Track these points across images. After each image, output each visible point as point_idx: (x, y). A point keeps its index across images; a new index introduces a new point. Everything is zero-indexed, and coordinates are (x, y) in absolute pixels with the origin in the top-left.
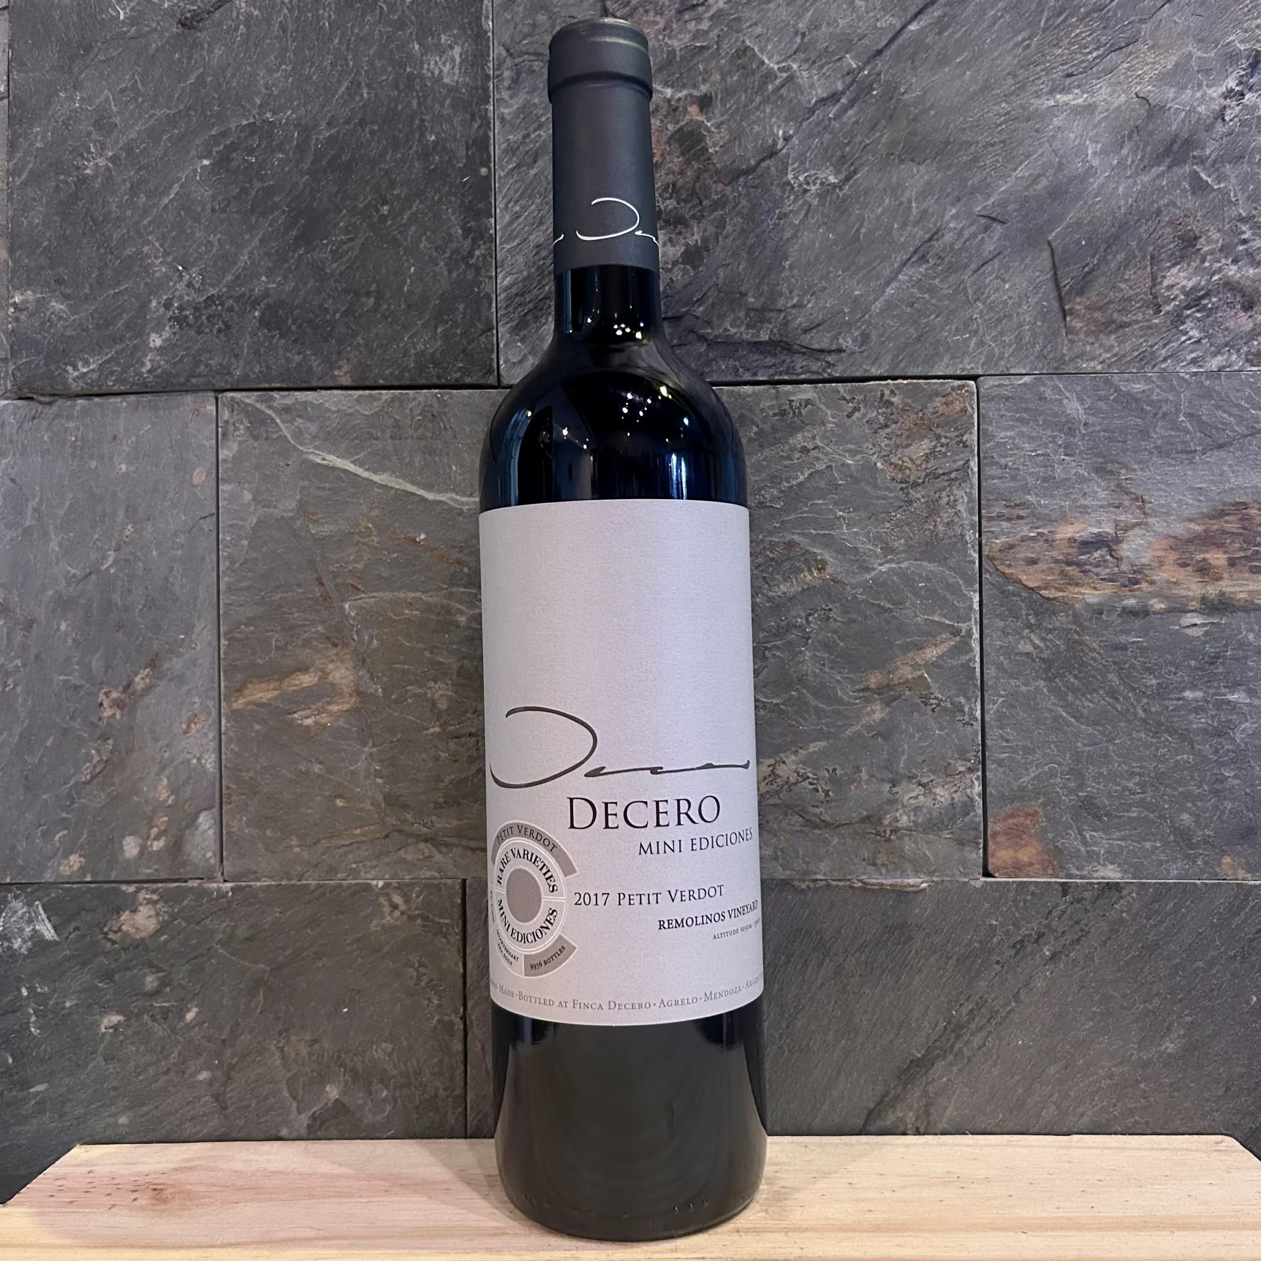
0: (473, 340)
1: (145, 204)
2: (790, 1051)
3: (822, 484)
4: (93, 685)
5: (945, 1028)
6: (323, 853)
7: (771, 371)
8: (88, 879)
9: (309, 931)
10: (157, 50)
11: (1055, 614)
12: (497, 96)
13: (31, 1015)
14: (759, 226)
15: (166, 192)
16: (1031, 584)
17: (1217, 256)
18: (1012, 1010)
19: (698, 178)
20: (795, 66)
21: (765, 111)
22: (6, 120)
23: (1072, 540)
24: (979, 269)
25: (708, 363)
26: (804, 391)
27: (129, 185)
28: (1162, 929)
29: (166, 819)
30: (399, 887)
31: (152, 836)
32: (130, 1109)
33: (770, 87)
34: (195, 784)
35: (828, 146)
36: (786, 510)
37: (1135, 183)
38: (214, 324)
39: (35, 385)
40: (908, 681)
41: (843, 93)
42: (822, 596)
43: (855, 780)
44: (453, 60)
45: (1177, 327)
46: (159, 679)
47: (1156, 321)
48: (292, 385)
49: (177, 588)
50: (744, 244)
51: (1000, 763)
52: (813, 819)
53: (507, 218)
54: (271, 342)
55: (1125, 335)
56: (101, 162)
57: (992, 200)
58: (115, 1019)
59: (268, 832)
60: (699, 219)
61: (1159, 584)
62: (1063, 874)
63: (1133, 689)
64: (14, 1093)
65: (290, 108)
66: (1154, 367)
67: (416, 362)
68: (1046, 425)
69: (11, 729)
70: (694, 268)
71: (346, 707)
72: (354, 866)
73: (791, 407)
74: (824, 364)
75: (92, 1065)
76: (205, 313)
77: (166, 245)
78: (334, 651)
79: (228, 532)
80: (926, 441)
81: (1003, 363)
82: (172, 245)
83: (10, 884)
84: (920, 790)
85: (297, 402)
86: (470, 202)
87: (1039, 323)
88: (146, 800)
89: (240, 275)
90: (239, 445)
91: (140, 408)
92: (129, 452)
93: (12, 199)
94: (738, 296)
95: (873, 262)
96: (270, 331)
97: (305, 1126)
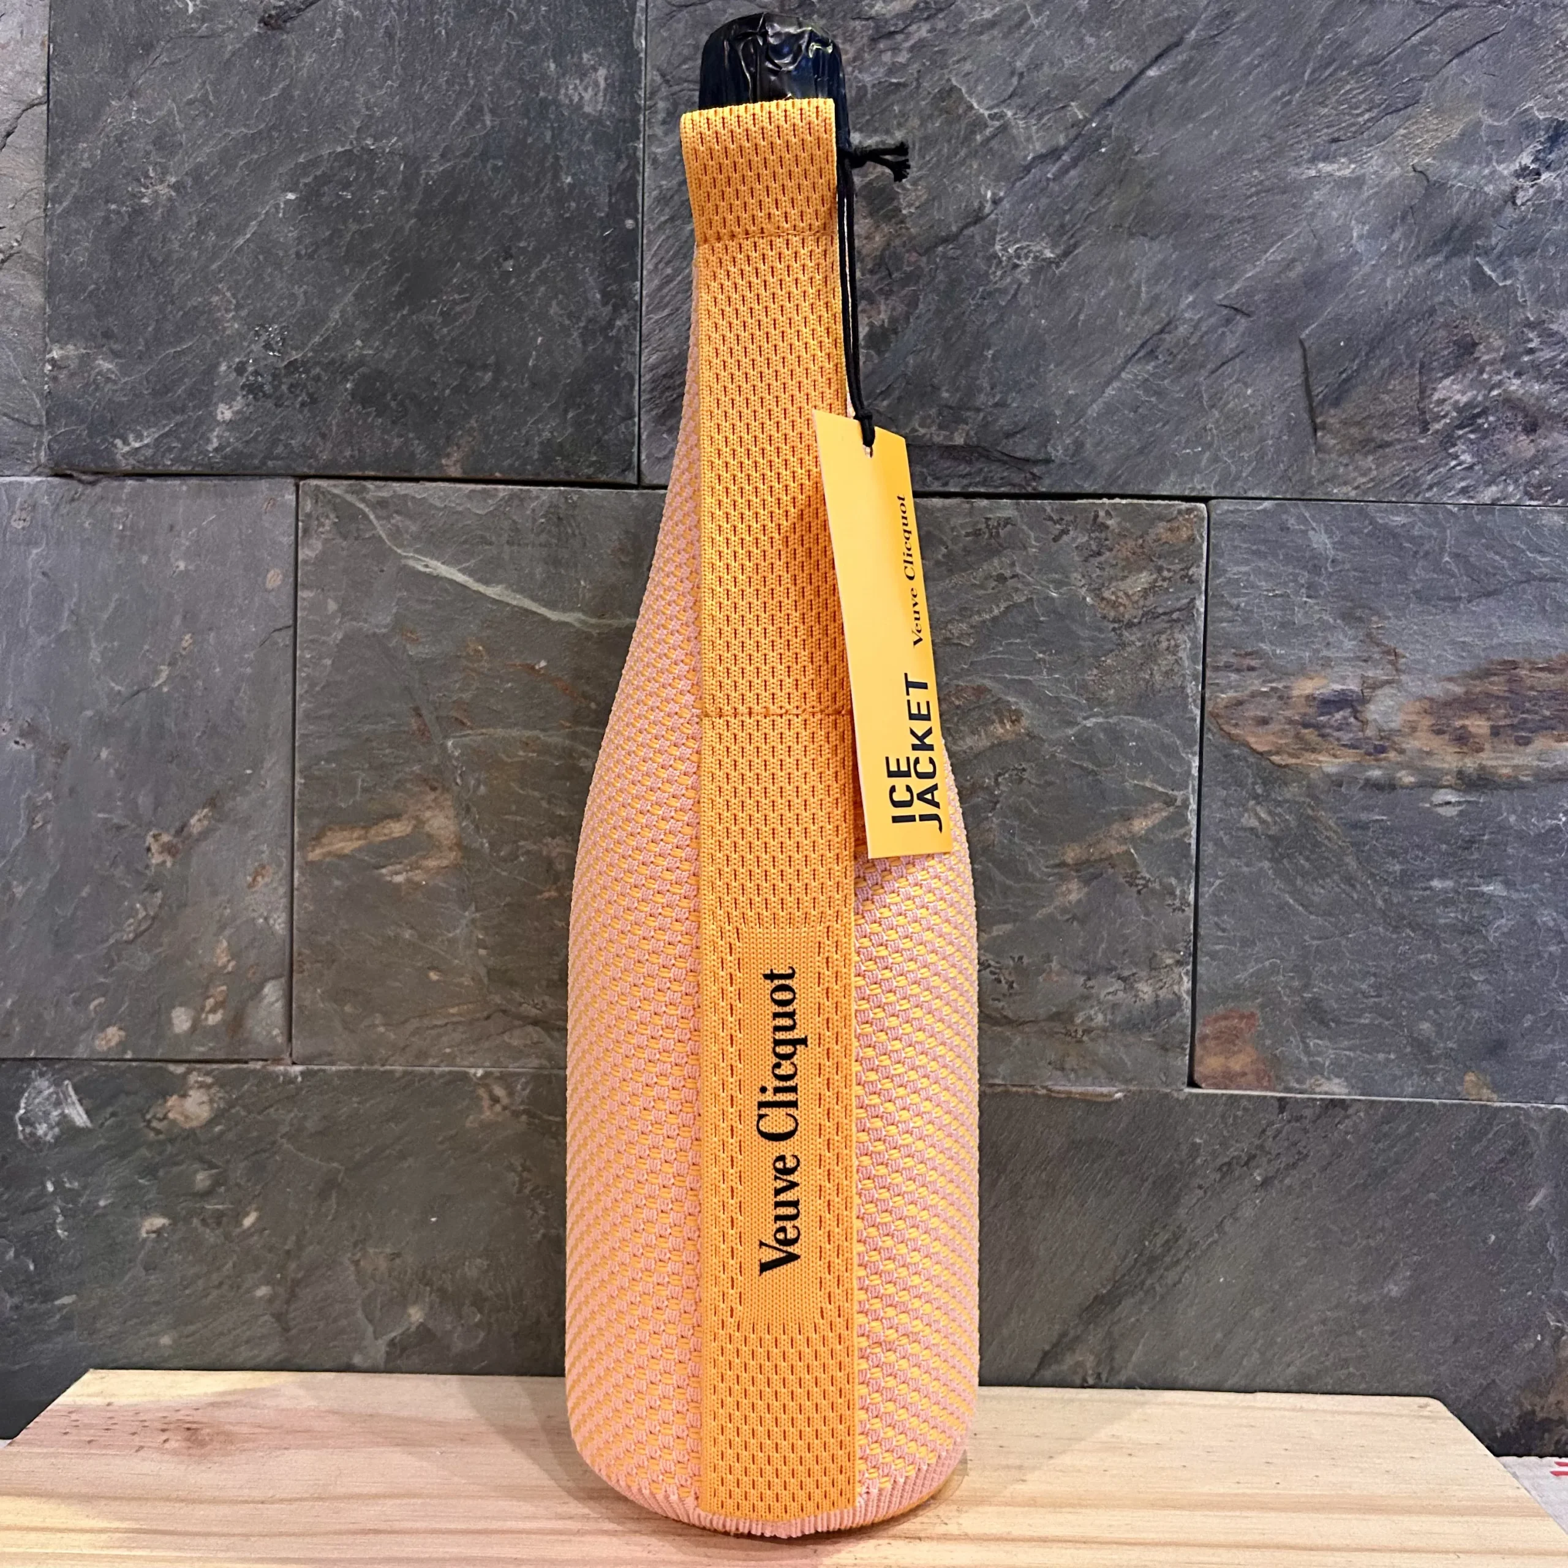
0: (611, 428)
1: (214, 247)
3: (1021, 620)
4: (140, 825)
5: (1136, 1260)
6: (413, 1034)
7: (965, 482)
8: (129, 1056)
9: (392, 1125)
10: (233, 54)
11: (1286, 784)
12: (648, 132)
13: (57, 1214)
14: (958, 306)
15: (240, 232)
16: (1261, 748)
17: (1497, 366)
18: (1216, 1242)
19: (888, 245)
20: (1009, 114)
21: (971, 166)
22: (45, 131)
23: (1310, 698)
24: (1217, 369)
26: (1005, 507)
27: (195, 219)
28: (1392, 1154)
29: (224, 988)
30: (503, 1078)
31: (208, 1008)
32: (174, 1327)
34: (261, 946)
35: (1045, 211)
36: (977, 649)
37: (1406, 275)
38: (297, 396)
39: (76, 461)
40: (1111, 856)
41: (1065, 149)
42: (1015, 753)
43: (1044, 971)
44: (596, 84)
45: (1446, 449)
46: (220, 821)
47: (1422, 441)
48: (388, 474)
49: (244, 712)
50: (940, 327)
51: (1213, 955)
52: (994, 1014)
53: (656, 282)
54: (365, 421)
55: (1384, 457)
56: (163, 190)
57: (1236, 287)
58: (159, 1222)
59: (348, 1009)
60: (888, 294)
61: (1408, 753)
62: (1281, 1087)
63: (1372, 875)
64: (35, 1305)
65: (396, 134)
66: (1417, 495)
67: (540, 453)
68: (1288, 560)
69: (39, 875)
70: (879, 353)
71: (445, 863)
72: (448, 1050)
74: (1028, 476)
75: (129, 1275)
76: (287, 382)
77: (240, 296)
78: (432, 795)
79: (307, 648)
80: (1144, 574)
81: (1240, 484)
82: (247, 297)
83: (35, 1059)
84: (1118, 985)
85: (395, 495)
86: (613, 260)
87: (1285, 438)
88: (201, 966)
89: (329, 337)
90: (324, 544)
91: (203, 493)
92: (188, 548)
93: (51, 230)
94: (929, 389)
95: (1092, 356)
96: (364, 408)
97: (382, 1353)
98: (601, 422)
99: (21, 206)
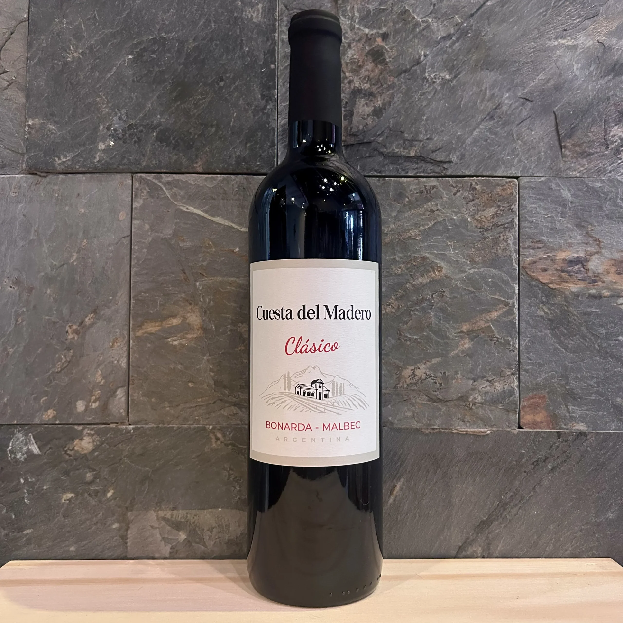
0: (265, 151)
1: (98, 77)
2: (419, 516)
3: (441, 228)
4: (63, 322)
5: (498, 505)
6: (181, 411)
7: (415, 171)
8: (58, 422)
9: (173, 451)
11: (555, 297)
12: (280, 29)
13: (25, 493)
14: (411, 99)
15: (109, 71)
16: (544, 281)
18: (532, 496)
19: (381, 73)
20: (430, 20)
21: (415, 42)
22: (27, 32)
23: (564, 260)
24: (519, 124)
25: (384, 166)
26: (432, 181)
27: (90, 67)
28: (607, 456)
29: (100, 392)
30: (221, 429)
31: (92, 401)
32: (76, 543)
34: (116, 373)
35: (446, 60)
36: (423, 242)
37: (597, 84)
38: (133, 139)
39: (38, 167)
40: (482, 328)
41: (454, 34)
42: (440, 285)
43: (455, 378)
44: (258, 10)
45: (616, 156)
46: (99, 319)
47: (607, 152)
48: (172, 171)
49: (109, 272)
50: (403, 107)
51: (527, 371)
52: (434, 397)
53: (284, 90)
54: (161, 149)
55: (591, 159)
56: (76, 55)
57: (526, 90)
58: (70, 495)
59: (153, 400)
60: (381, 94)
61: (607, 283)
62: (558, 428)
63: (593, 335)
64: (15, 534)
65: (174, 31)
66: (605, 175)
67: (235, 161)
68: (552, 202)
69: (19, 344)
70: (378, 118)
71: (195, 336)
72: (197, 418)
73: (426, 189)
74: (442, 169)
75: (57, 519)
76: (128, 133)
77: (109, 98)
78: (190, 307)
79: (137, 245)
80: (493, 208)
81: (531, 171)
82: (112, 98)
83: (16, 424)
84: (488, 384)
85: (174, 180)
86: (265, 81)
87: (549, 152)
88: (89, 382)
89: (146, 114)
90: (144, 201)
91: (92, 180)
92: (86, 203)
93: (29, 72)
94: (399, 133)
95: (467, 118)
96: (161, 143)
97: (168, 552)
98: (261, 148)
99: (16, 63)
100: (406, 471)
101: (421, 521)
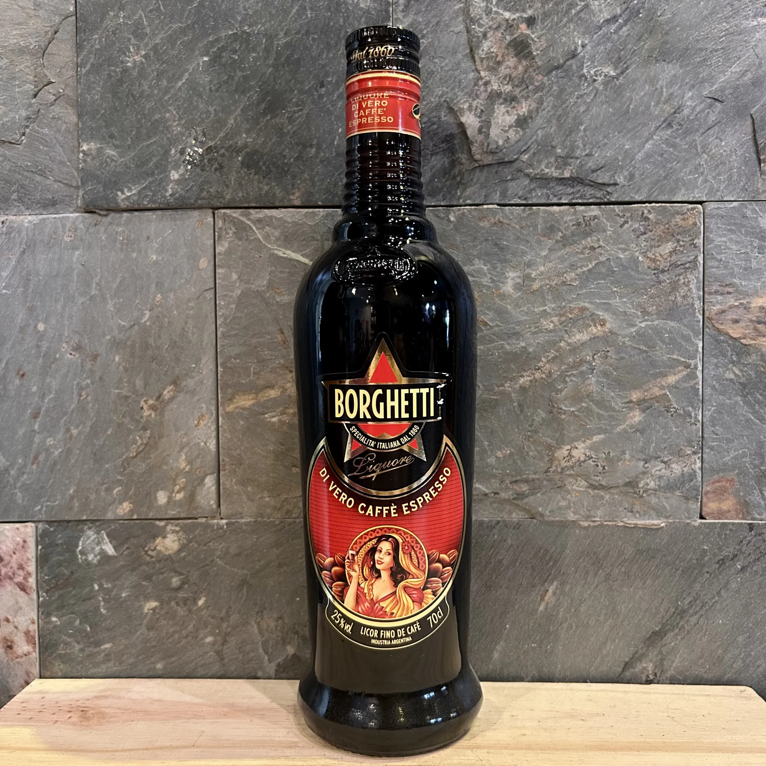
1: (166, 87)
2: (576, 627)
3: (604, 270)
4: (137, 396)
5: (674, 613)
6: (284, 502)
7: (570, 197)
8: (135, 517)
9: (275, 549)
11: (749, 354)
12: (395, 17)
13: (100, 601)
14: (564, 103)
15: (180, 78)
16: (735, 336)
18: (716, 602)
19: (526, 71)
21: (570, 27)
22: (75, 30)
23: (761, 308)
24: (705, 132)
25: (530, 191)
26: (593, 210)
27: (155, 74)
29: (184, 480)
31: (176, 491)
32: (163, 659)
33: (573, 12)
34: (203, 457)
35: (610, 50)
36: (581, 288)
38: (212, 165)
39: (98, 204)
40: (657, 397)
41: (620, 16)
42: (603, 343)
43: (622, 459)
46: (178, 392)
48: (262, 205)
49: (190, 335)
50: (554, 115)
51: (712, 448)
52: (594, 483)
54: (249, 178)
56: (138, 58)
57: (715, 87)
58: (154, 604)
59: (249, 489)
60: (527, 98)
62: (749, 518)
64: (91, 649)
65: (260, 24)
67: (342, 190)
68: (747, 234)
69: (85, 423)
70: (523, 129)
74: (605, 193)
75: (139, 632)
76: (207, 157)
77: (180, 113)
78: (291, 375)
79: (222, 299)
80: (670, 243)
81: (719, 193)
82: (184, 113)
83: (86, 520)
84: (662, 466)
85: (266, 216)
87: (743, 168)
88: (171, 468)
89: (228, 133)
90: (229, 244)
91: (165, 219)
92: (158, 248)
93: (80, 82)
94: (550, 148)
95: (637, 127)
96: (248, 170)
97: (273, 670)
99: (64, 71)
100: (560, 572)
101: (578, 632)
